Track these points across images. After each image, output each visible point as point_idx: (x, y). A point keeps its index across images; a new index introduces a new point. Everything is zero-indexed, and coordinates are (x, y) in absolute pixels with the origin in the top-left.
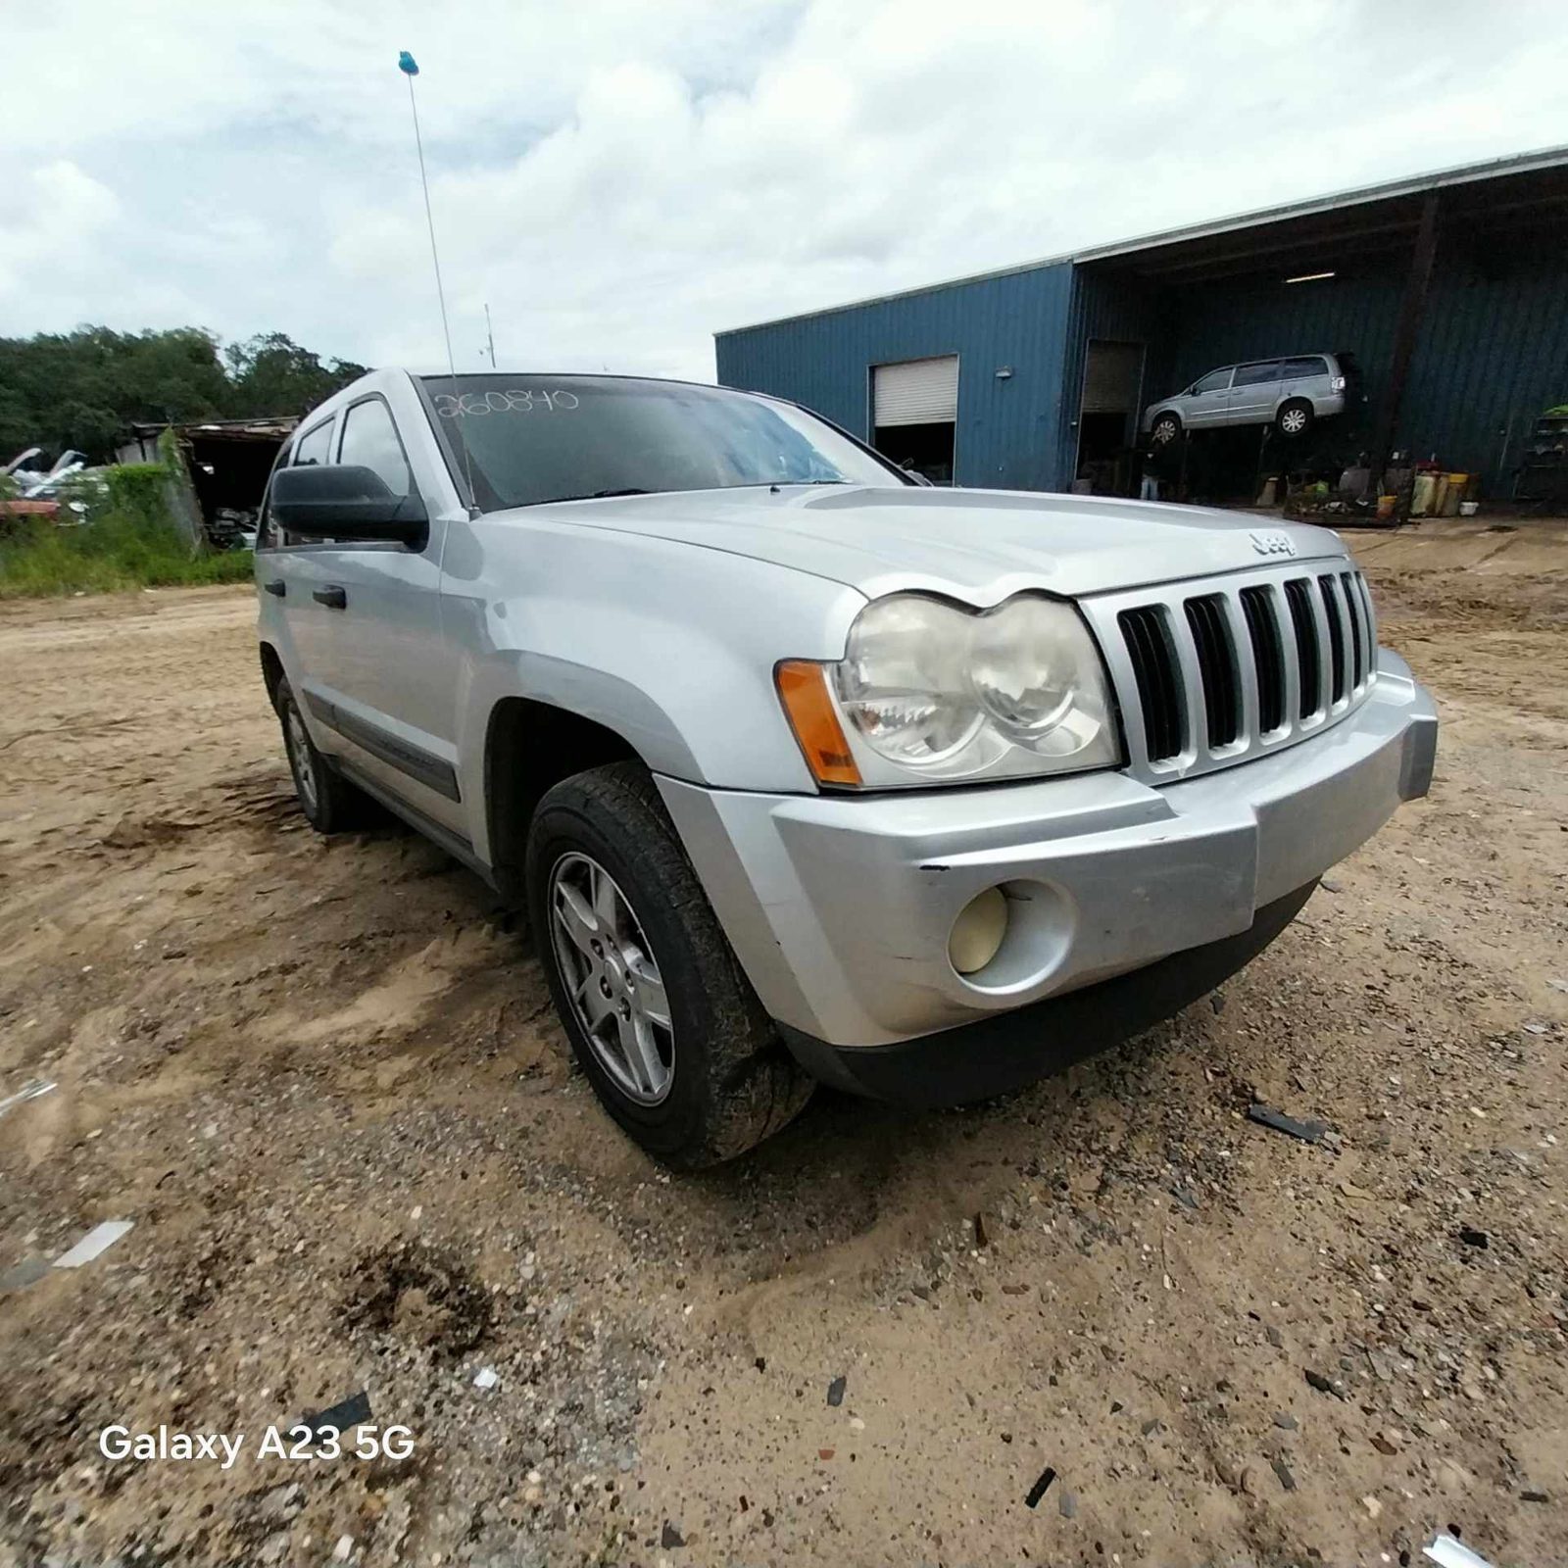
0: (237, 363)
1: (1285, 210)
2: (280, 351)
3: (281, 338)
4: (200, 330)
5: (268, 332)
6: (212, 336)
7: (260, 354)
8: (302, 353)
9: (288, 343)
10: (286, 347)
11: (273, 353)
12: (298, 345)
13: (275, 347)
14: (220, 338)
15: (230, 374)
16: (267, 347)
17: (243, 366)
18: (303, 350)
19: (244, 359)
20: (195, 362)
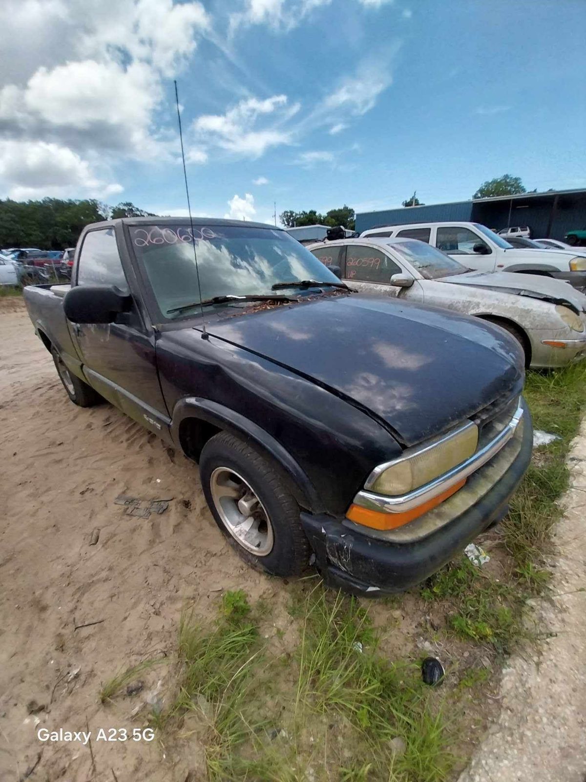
3: (129, 204)
5: (124, 202)
8: (136, 209)
10: (130, 208)
11: (125, 209)
12: (135, 206)
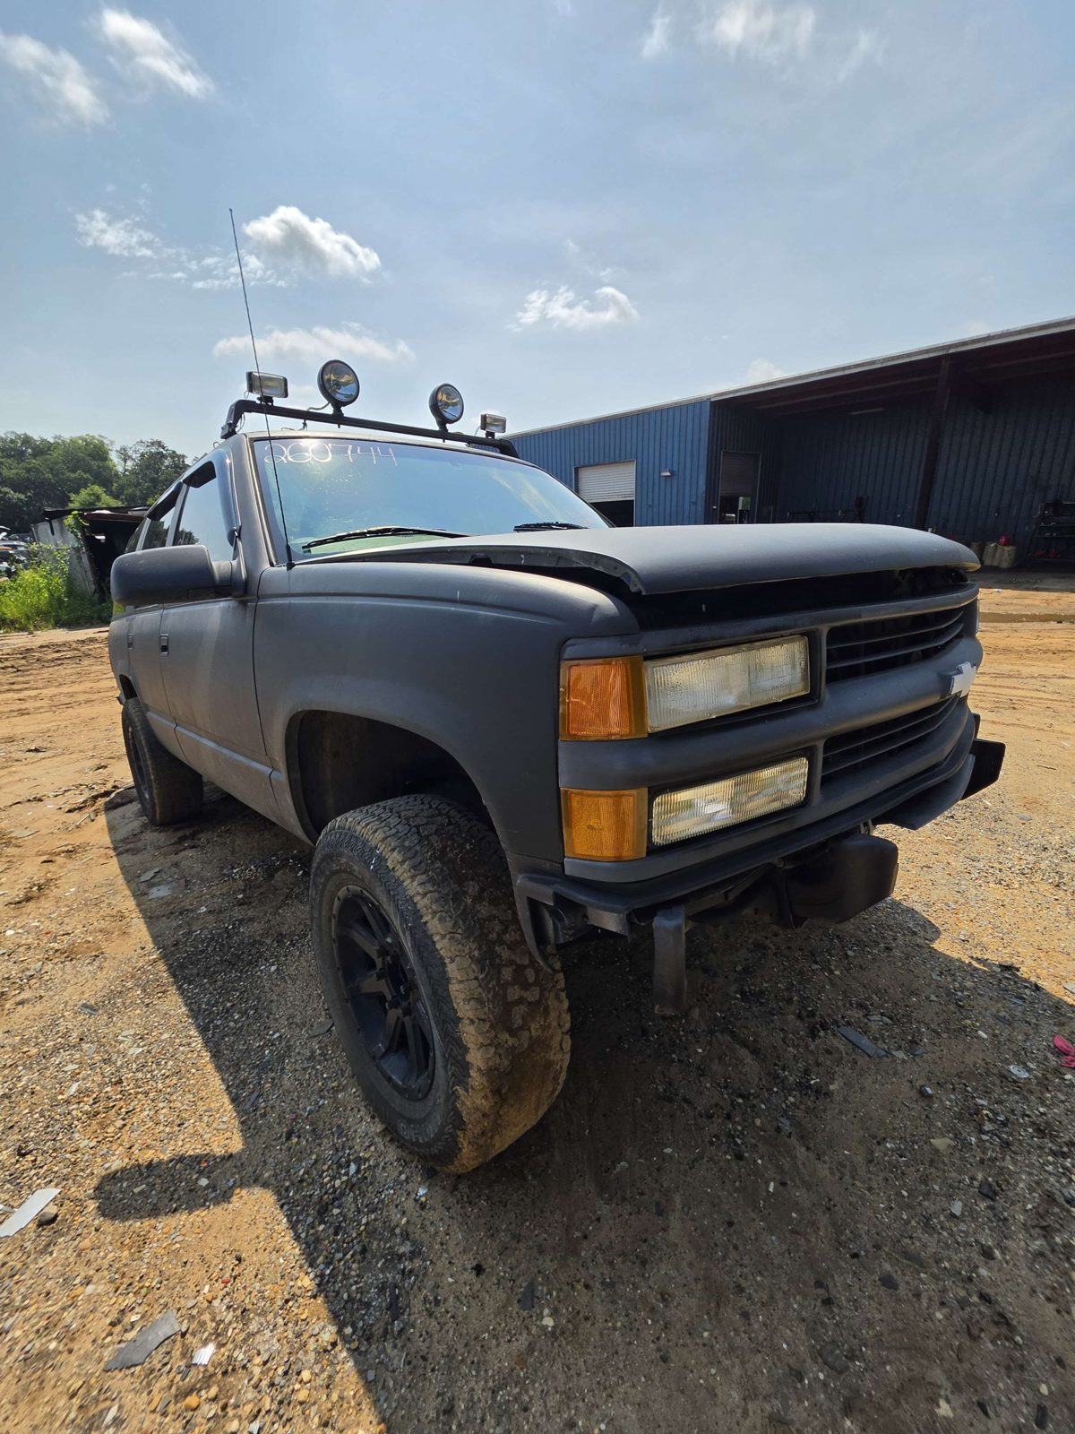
0: (125, 461)
1: (849, 368)
2: (158, 453)
3: (159, 444)
4: (97, 437)
5: (148, 438)
6: (106, 442)
7: (142, 455)
8: (174, 455)
9: (164, 448)
10: (162, 450)
11: (152, 455)
12: (171, 448)
13: (154, 450)
14: (112, 443)
15: (120, 469)
16: (147, 449)
17: (130, 464)
18: (174, 452)
19: (130, 457)
20: (94, 459)
